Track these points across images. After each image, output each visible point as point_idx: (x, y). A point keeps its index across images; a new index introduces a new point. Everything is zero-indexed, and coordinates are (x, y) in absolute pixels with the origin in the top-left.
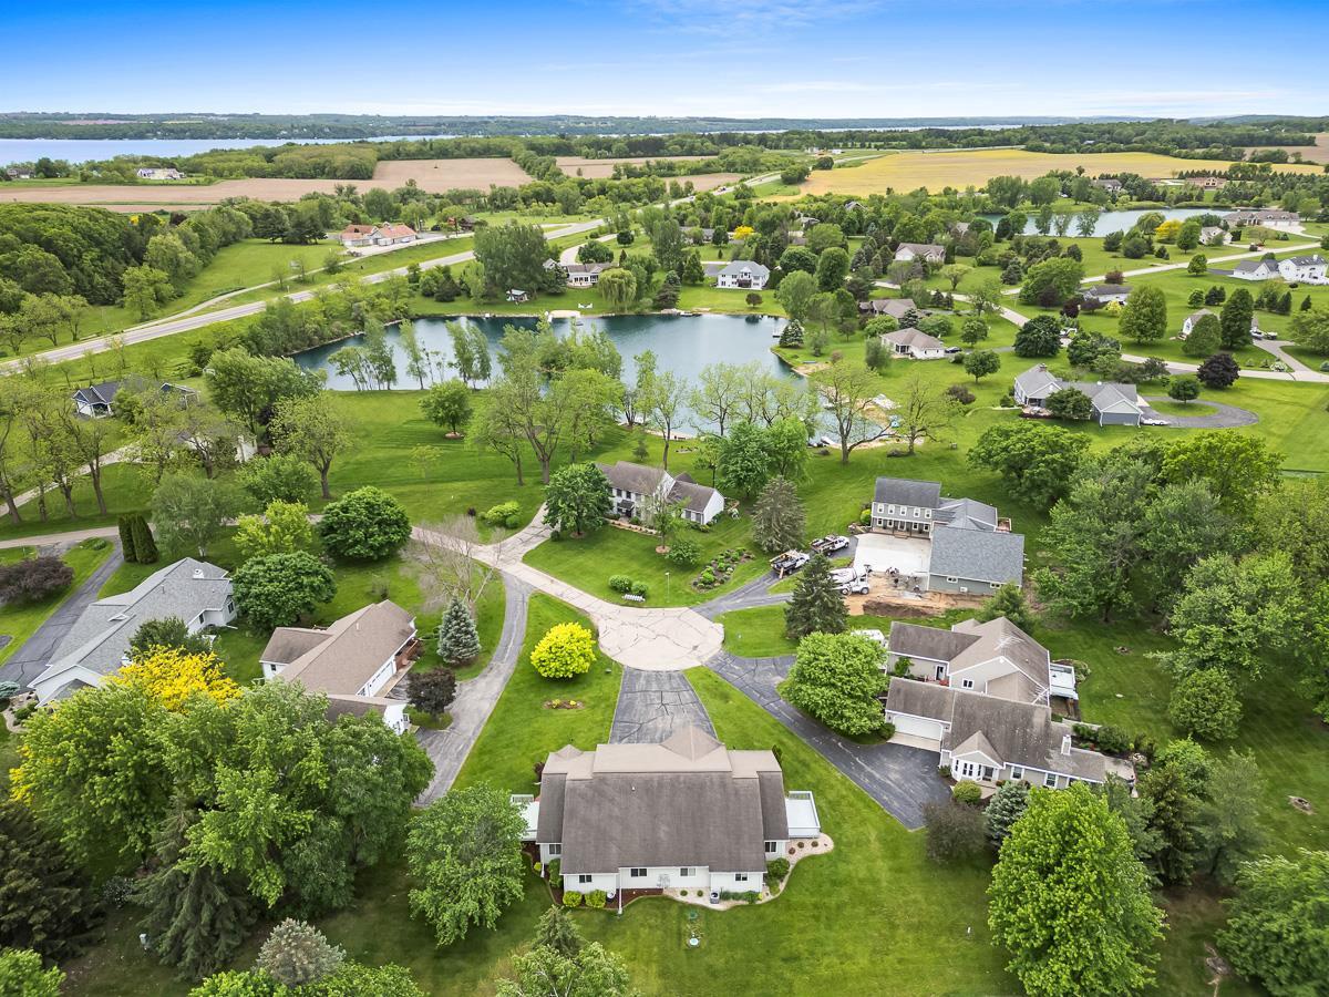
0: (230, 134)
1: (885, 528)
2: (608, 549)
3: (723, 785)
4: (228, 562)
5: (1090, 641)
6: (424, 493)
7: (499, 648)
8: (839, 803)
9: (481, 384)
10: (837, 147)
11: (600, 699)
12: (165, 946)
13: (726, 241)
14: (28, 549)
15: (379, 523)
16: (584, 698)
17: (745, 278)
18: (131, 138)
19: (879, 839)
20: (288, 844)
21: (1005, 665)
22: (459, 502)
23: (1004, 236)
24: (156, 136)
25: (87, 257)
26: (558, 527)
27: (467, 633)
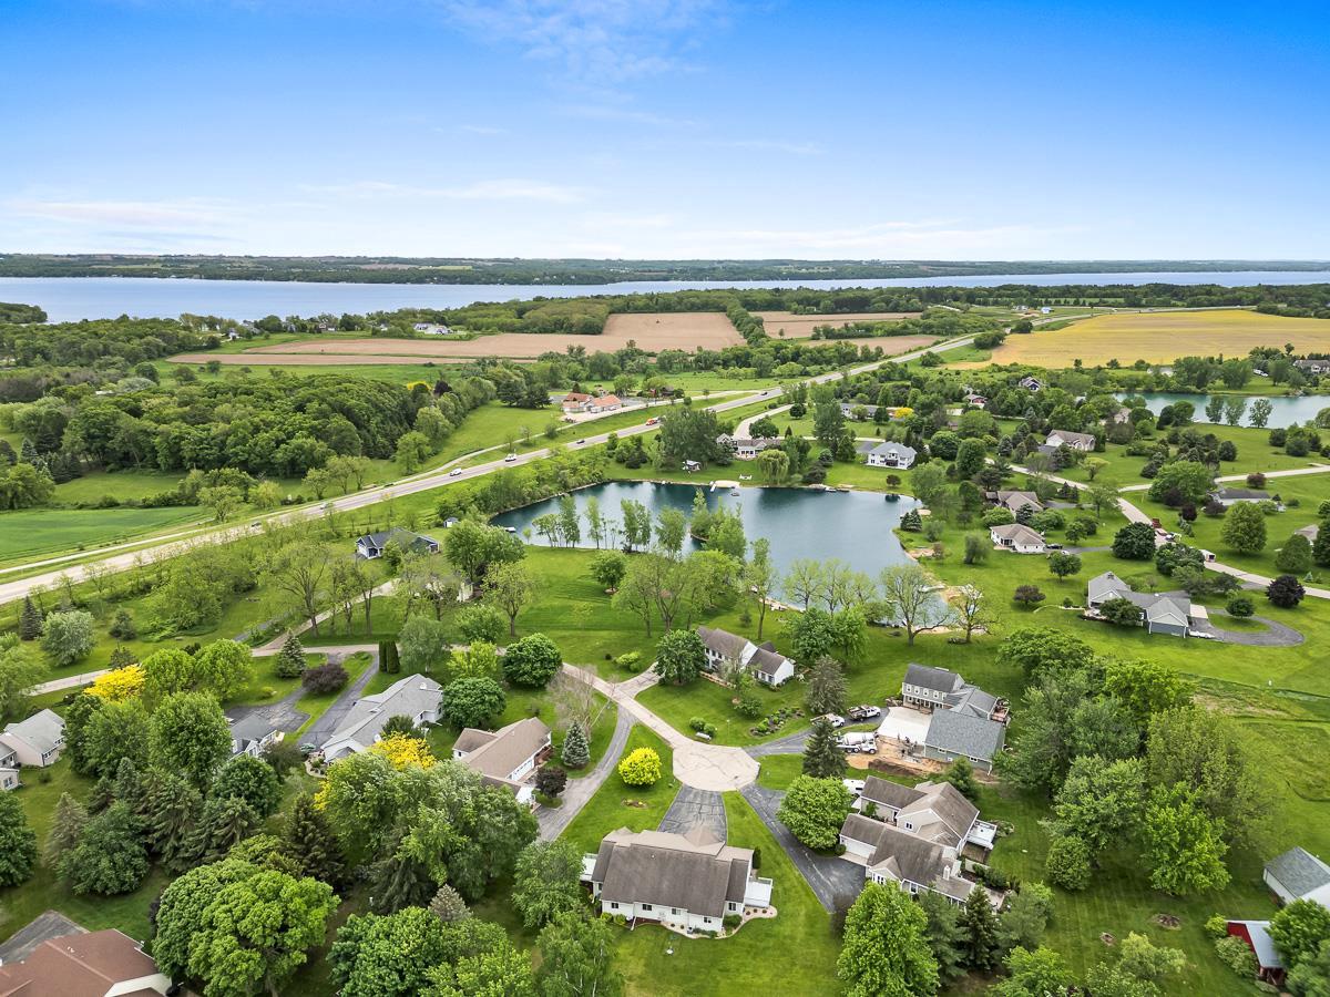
0: (493, 280)
1: (914, 703)
2: (698, 696)
3: (708, 863)
4: (442, 678)
5: (1027, 810)
6: (579, 638)
7: (603, 759)
8: (790, 890)
9: (641, 548)
10: (1048, 304)
11: (659, 804)
12: (383, 902)
13: (887, 419)
14: (322, 655)
15: (542, 661)
16: (649, 801)
17: (893, 458)
18: (413, 282)
19: (806, 915)
20: (452, 853)
21: (932, 816)
22: (601, 647)
23: (1168, 423)
24: (433, 281)
25: (373, 422)
26: (663, 675)
27: (581, 746)
